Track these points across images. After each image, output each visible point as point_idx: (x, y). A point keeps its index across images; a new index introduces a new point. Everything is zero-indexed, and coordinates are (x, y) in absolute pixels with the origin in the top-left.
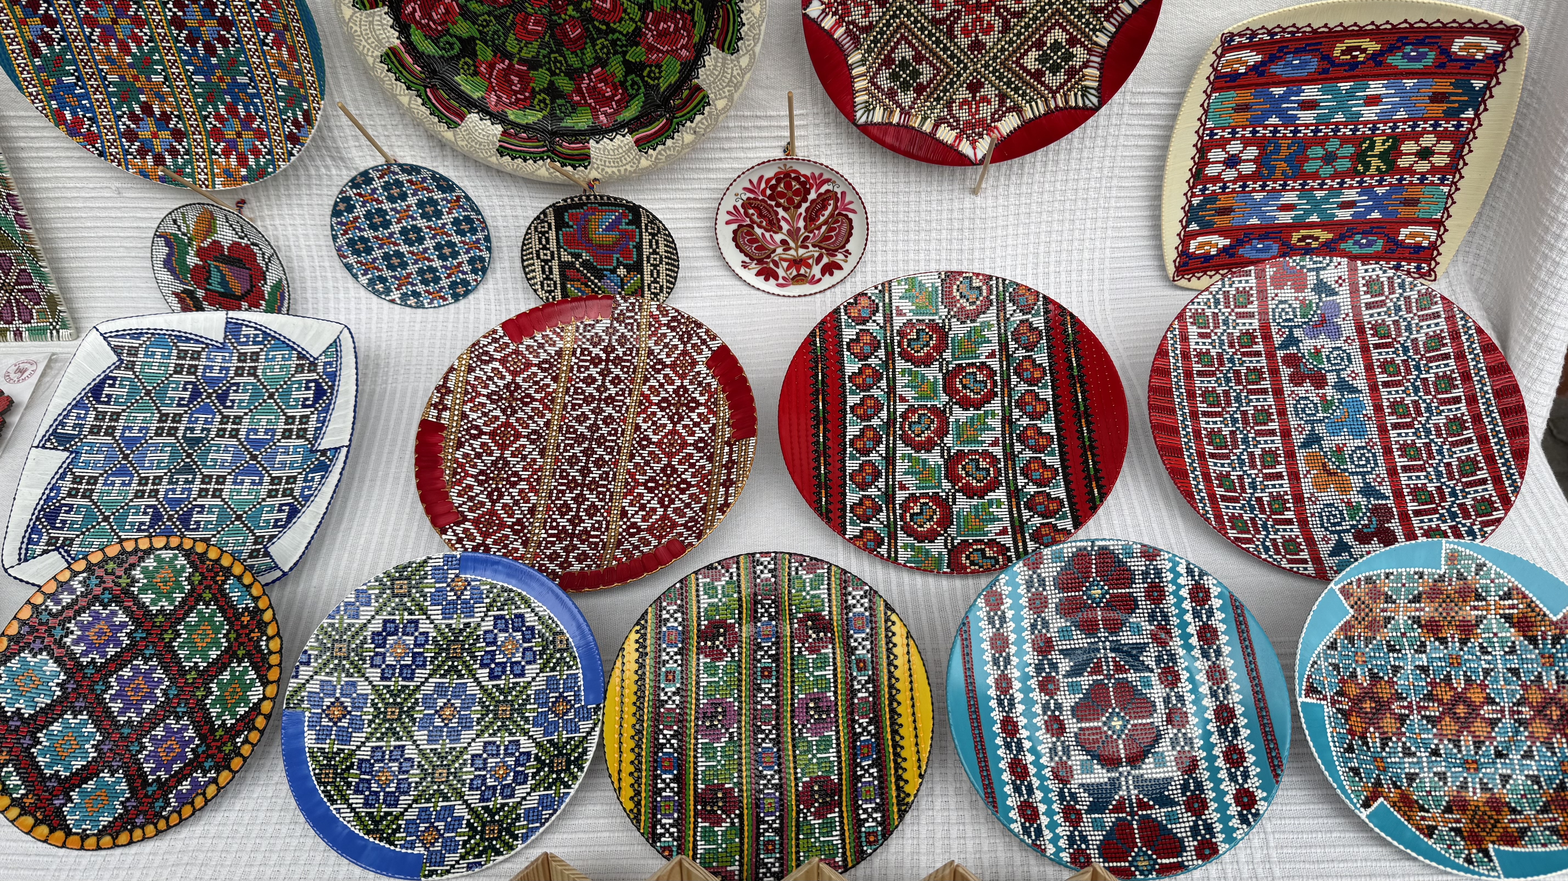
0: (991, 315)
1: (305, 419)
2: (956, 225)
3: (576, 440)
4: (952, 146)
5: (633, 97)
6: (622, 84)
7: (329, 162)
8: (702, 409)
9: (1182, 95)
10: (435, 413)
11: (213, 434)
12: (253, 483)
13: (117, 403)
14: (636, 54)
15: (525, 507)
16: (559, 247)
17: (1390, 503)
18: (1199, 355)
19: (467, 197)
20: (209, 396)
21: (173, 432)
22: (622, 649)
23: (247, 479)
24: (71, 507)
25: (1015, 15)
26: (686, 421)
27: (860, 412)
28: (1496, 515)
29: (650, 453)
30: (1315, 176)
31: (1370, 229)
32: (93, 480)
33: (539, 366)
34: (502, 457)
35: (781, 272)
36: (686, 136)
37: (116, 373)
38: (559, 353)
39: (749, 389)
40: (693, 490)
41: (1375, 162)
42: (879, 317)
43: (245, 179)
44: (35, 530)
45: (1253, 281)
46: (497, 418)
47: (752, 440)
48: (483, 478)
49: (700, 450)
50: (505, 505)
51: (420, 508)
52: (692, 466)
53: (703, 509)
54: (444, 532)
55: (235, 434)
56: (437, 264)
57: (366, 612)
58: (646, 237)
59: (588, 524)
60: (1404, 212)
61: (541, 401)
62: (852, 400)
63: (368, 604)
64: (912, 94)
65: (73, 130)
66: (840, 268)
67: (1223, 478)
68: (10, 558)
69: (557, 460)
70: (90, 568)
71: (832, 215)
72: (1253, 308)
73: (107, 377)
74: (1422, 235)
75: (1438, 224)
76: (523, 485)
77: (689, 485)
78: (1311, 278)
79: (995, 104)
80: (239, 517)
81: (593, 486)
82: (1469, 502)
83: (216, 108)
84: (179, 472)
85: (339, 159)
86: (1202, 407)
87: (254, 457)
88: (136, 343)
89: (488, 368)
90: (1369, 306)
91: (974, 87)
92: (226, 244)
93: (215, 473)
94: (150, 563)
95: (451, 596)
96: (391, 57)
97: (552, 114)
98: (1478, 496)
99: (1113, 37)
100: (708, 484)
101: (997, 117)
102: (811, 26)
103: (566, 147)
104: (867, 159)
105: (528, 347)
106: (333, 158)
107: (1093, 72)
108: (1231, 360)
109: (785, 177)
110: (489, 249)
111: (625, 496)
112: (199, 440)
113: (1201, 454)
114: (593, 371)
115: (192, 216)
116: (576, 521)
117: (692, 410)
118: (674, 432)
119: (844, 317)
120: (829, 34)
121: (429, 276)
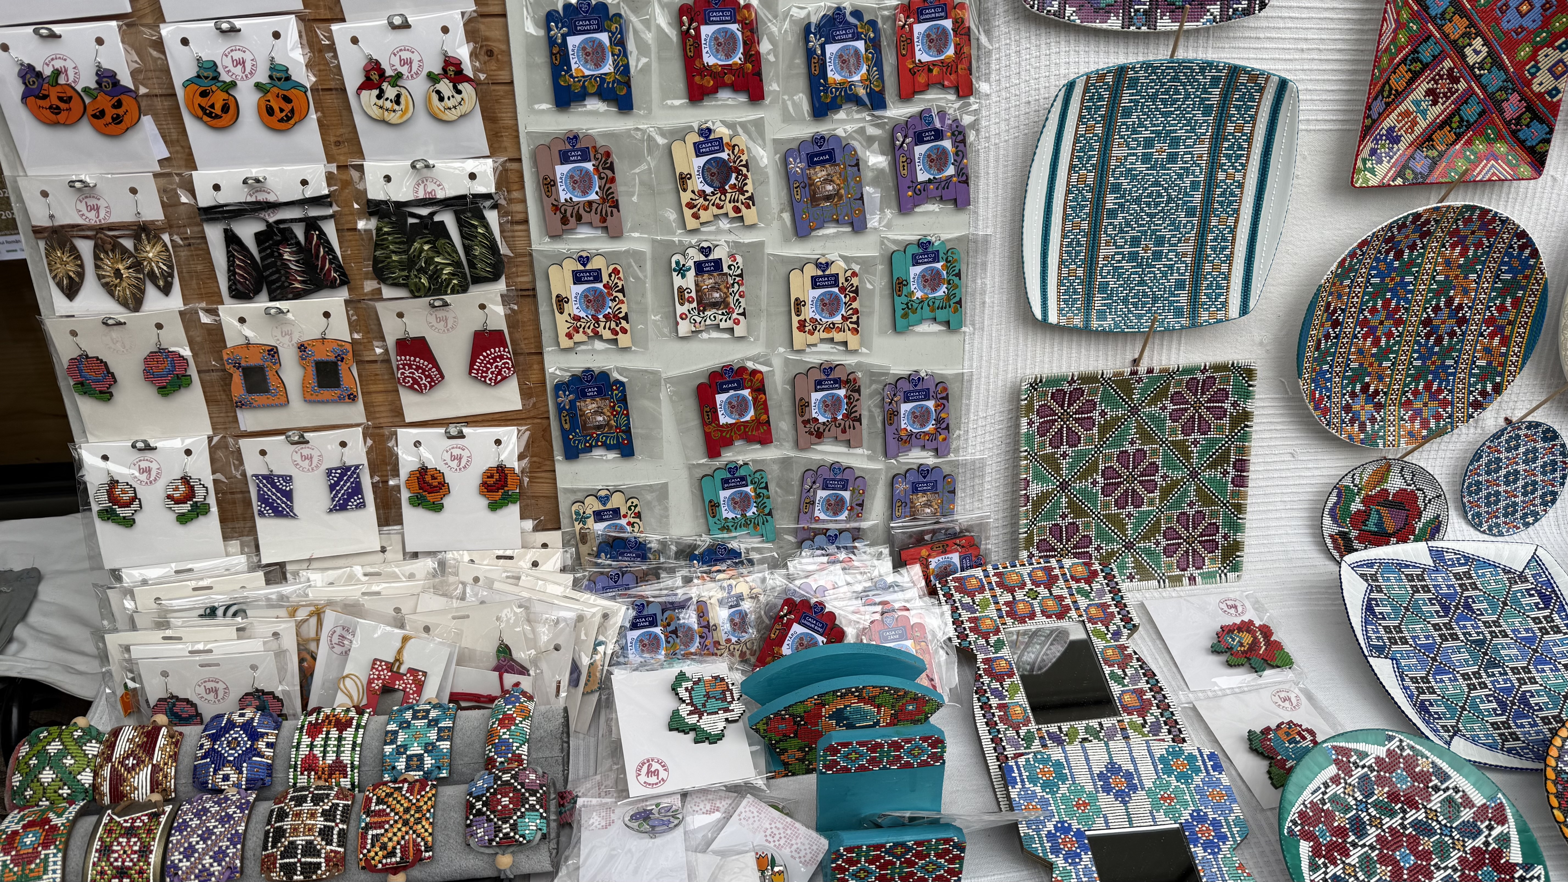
1: (1548, 619)
11: (1488, 636)
12: (1552, 670)
13: (1391, 618)
19: (1562, 445)
21: (1454, 637)
23: (1546, 668)
24: (1430, 702)
32: (1426, 680)
37: (1374, 595)
43: (1423, 437)
44: (1426, 721)
55: (1504, 635)
56: (1519, 499)
65: (1316, 407)
73: (1370, 599)
84: (1488, 667)
87: (1535, 651)
88: (1372, 571)
92: (1392, 491)
93: (1517, 665)
110: (1563, 484)
112: (1481, 641)
115: (1369, 471)
121: (1511, 510)
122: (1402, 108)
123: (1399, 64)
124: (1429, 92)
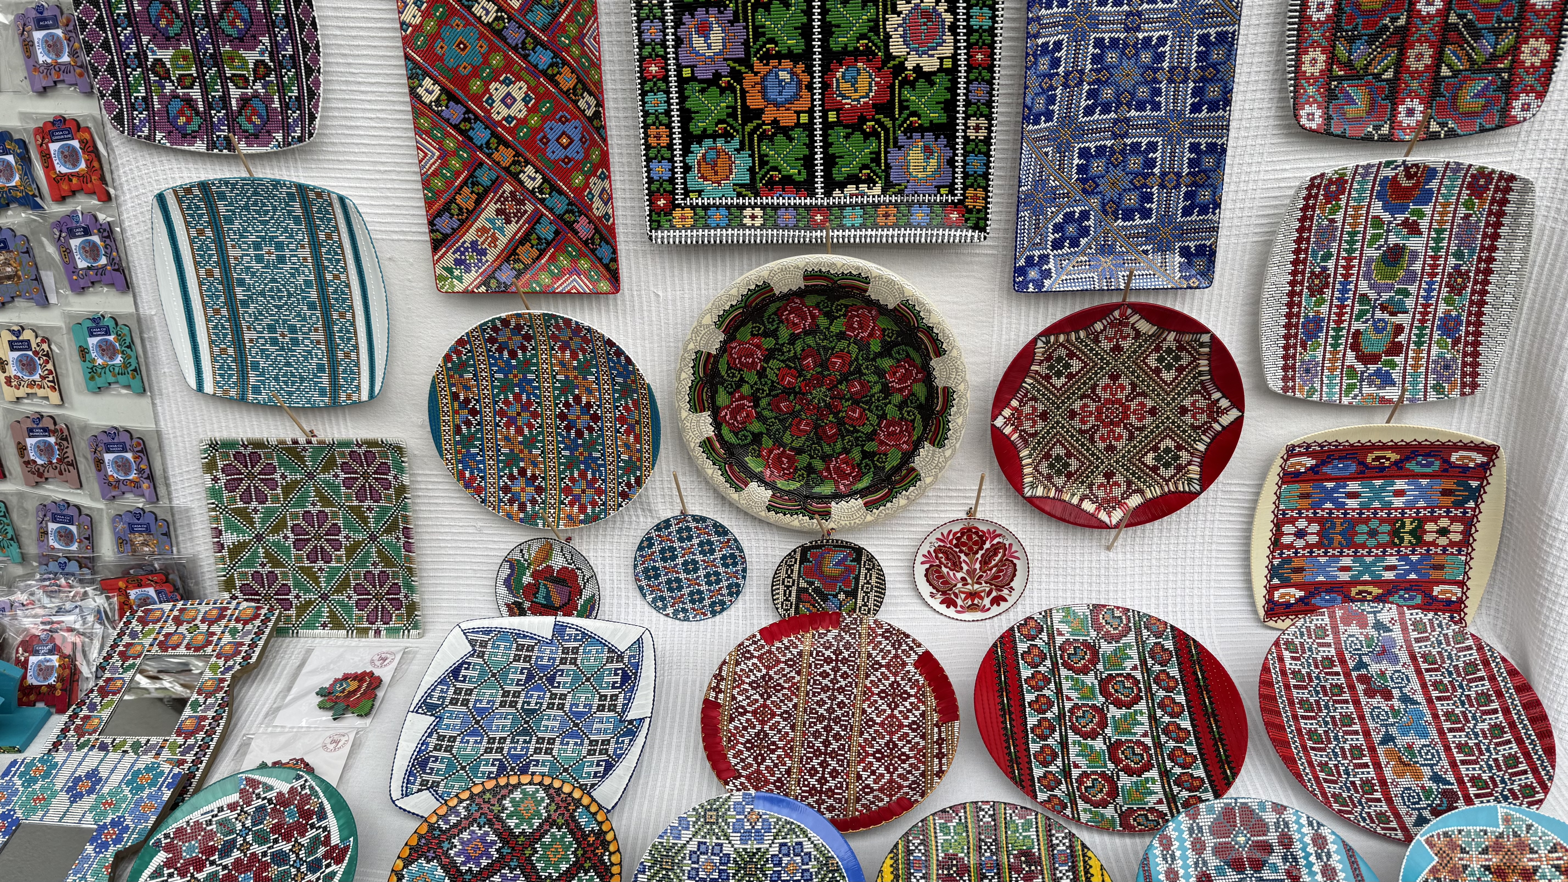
0: (1131, 638)
1: (614, 697)
2: (1095, 572)
3: (818, 719)
4: (1093, 515)
5: (864, 474)
6: (859, 465)
7: (640, 512)
8: (913, 699)
9: (1260, 486)
10: (713, 694)
11: (544, 707)
12: (576, 744)
13: (470, 682)
14: (871, 447)
15: (783, 769)
16: (799, 576)
17: (1455, 787)
18: (1293, 673)
19: (736, 540)
20: (541, 678)
21: (513, 704)
22: (881, 871)
23: (572, 741)
24: (437, 758)
25: (1137, 429)
26: (901, 708)
27: (1036, 706)
28: (1538, 797)
29: (876, 731)
30: (1363, 546)
31: (1411, 586)
32: (453, 739)
33: (786, 663)
34: (762, 730)
35: (959, 602)
36: (901, 501)
37: (470, 660)
38: (800, 654)
39: (950, 685)
40: (912, 761)
41: (1407, 537)
42: (1044, 636)
43: (581, 522)
44: (411, 773)
45: (1327, 620)
46: (757, 701)
47: (957, 723)
48: (750, 745)
49: (914, 730)
50: (767, 767)
51: (708, 765)
52: (909, 742)
53: (923, 774)
54: (727, 783)
55: (561, 707)
56: (704, 588)
57: (686, 835)
58: (863, 571)
59: (832, 784)
60: (1434, 575)
61: (789, 689)
62: (1029, 697)
63: (687, 829)
64: (1063, 478)
65: (468, 485)
66: (1005, 600)
67: (1323, 766)
68: (396, 794)
69: (804, 734)
70: (472, 797)
71: (1001, 560)
72: (1330, 639)
73: (464, 663)
74: (1451, 592)
75: (1462, 584)
76: (780, 752)
77: (908, 757)
78: (1371, 618)
79: (1124, 487)
80: (566, 770)
81: (833, 755)
82: (1516, 787)
83: (572, 473)
84: (518, 734)
85: (649, 510)
86: (1301, 712)
87: (576, 725)
88: (486, 638)
89: (750, 663)
90: (1418, 640)
91: (1109, 475)
93: (547, 735)
94: (517, 795)
95: (747, 826)
96: (707, 444)
97: (807, 483)
98: (1523, 783)
99: (1209, 446)
100: (924, 756)
101: (1126, 495)
102: (996, 432)
103: (815, 506)
104: (1028, 521)
105: (778, 648)
106: (643, 510)
107: (1195, 469)
108: (1318, 678)
109: (968, 531)
110: (744, 577)
111: (859, 763)
112: (534, 711)
113: (1304, 747)
114: (827, 668)
115: (535, 547)
116: (822, 781)
117: (905, 700)
118: (892, 716)
119: (1017, 634)
120: (1008, 437)
121: (696, 597)
122: (478, 224)
123: (461, 187)
124: (499, 212)
